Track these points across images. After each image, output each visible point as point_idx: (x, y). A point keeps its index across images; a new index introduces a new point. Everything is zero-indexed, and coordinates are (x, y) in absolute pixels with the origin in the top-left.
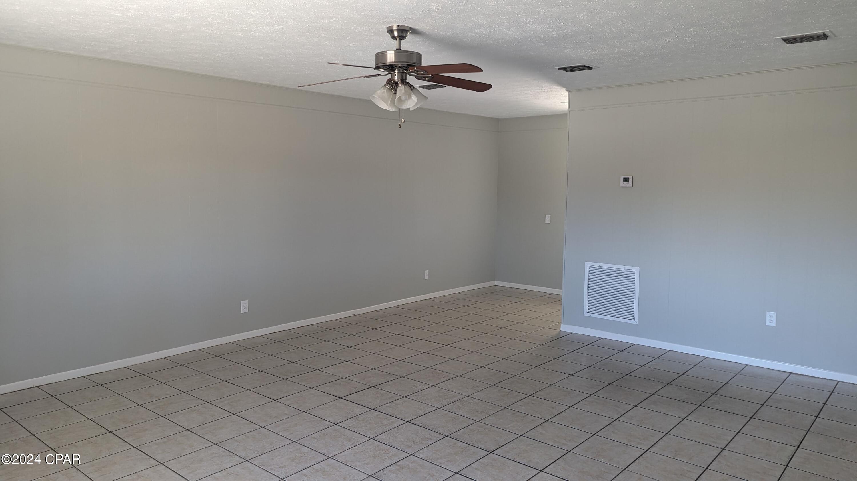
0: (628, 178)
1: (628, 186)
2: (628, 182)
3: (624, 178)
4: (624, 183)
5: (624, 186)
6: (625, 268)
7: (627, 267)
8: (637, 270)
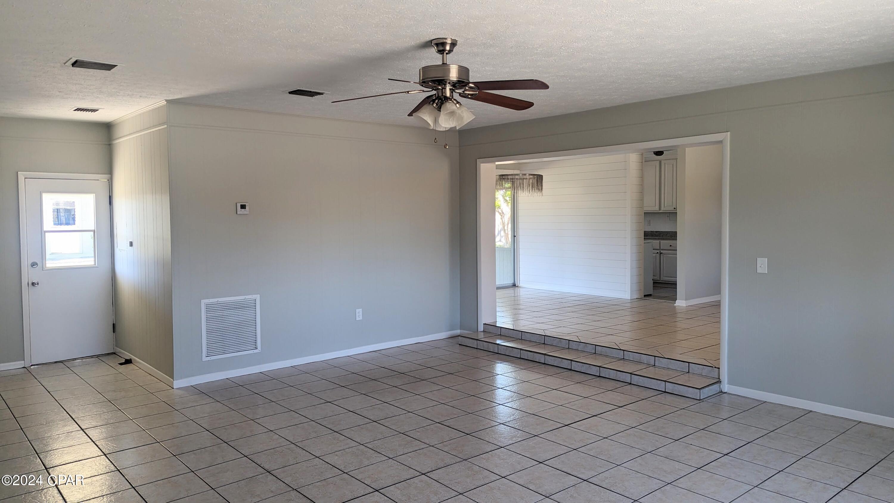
0: (245, 205)
1: (245, 213)
2: (246, 209)
3: (241, 205)
4: (241, 211)
5: (241, 213)
6: (245, 298)
7: (247, 297)
8: (257, 297)
